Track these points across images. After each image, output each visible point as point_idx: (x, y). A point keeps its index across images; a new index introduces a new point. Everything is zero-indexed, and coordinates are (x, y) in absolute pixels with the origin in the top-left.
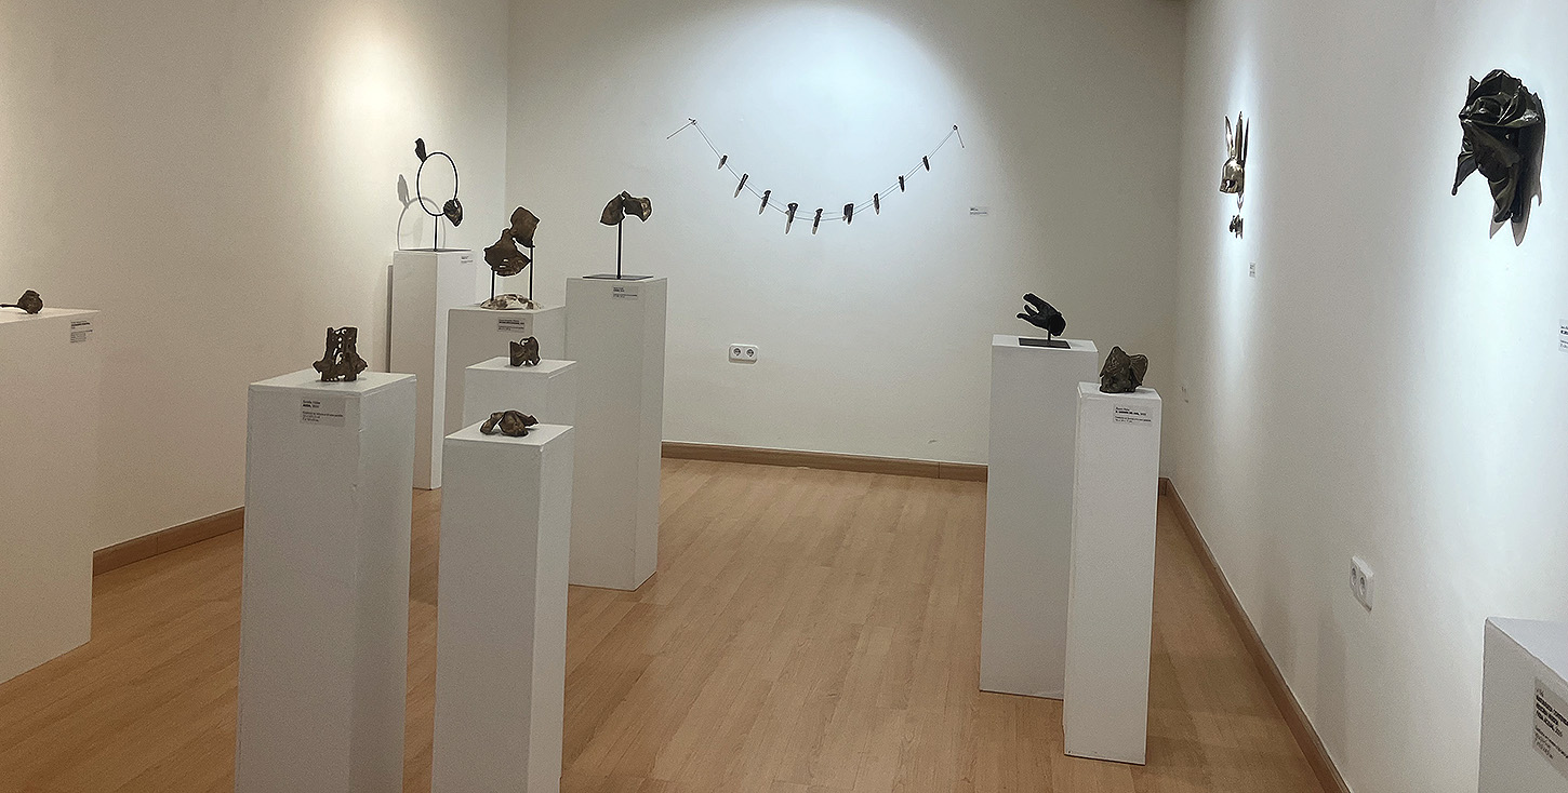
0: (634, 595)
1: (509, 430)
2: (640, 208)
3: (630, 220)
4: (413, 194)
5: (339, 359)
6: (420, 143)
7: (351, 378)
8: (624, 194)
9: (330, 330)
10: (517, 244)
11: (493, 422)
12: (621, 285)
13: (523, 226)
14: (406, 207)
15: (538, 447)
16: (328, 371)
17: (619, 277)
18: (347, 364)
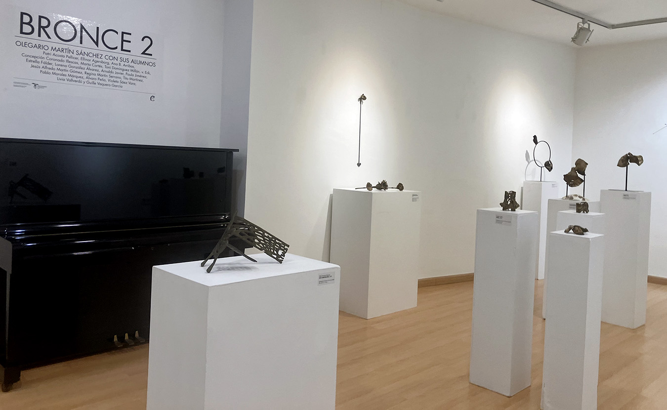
0: (634, 330)
1: (576, 232)
2: (637, 160)
3: (632, 166)
4: (531, 158)
5: (509, 202)
6: (535, 137)
7: (513, 210)
8: (629, 154)
9: (506, 192)
10: (578, 173)
11: (570, 229)
12: (627, 194)
13: (580, 166)
14: (529, 163)
15: (589, 239)
16: (505, 206)
17: (626, 190)
18: (512, 205)
